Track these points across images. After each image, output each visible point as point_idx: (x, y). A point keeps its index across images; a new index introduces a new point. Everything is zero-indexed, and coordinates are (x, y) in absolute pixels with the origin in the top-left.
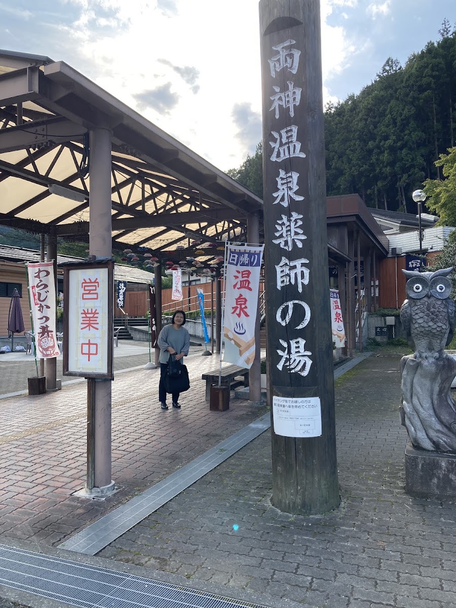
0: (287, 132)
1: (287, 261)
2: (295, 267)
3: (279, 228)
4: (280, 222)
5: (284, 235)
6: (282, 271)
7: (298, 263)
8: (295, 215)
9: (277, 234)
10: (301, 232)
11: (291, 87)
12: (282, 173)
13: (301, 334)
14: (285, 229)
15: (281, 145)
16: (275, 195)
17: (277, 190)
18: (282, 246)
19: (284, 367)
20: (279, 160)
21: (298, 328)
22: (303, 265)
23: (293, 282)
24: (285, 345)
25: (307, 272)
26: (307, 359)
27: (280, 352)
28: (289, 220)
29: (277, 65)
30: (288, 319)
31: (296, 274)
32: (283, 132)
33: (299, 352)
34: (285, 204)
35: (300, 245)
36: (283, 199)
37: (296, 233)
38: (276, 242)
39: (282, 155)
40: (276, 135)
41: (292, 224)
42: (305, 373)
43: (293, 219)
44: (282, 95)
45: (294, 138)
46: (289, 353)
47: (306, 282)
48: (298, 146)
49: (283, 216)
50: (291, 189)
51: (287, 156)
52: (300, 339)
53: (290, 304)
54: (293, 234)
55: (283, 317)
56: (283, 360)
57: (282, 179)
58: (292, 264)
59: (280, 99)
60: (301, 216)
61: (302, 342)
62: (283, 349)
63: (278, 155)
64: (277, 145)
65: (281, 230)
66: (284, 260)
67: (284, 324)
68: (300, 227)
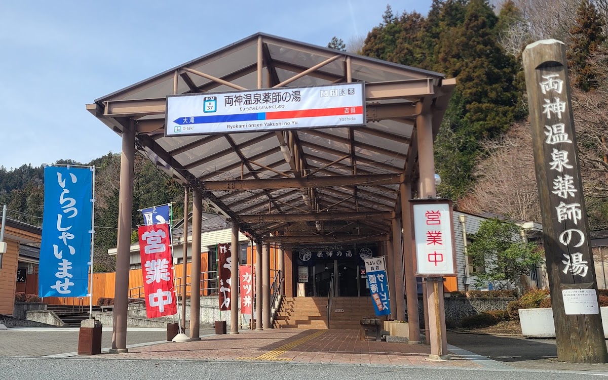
0: (557, 127)
1: (564, 204)
2: (570, 208)
3: (556, 184)
4: (557, 181)
5: (561, 188)
6: (561, 211)
7: (573, 206)
8: (567, 177)
9: (555, 188)
10: (573, 187)
11: (558, 100)
12: (556, 151)
13: (579, 250)
14: (561, 185)
15: (553, 134)
16: (551, 164)
17: (552, 161)
18: (560, 195)
19: (568, 271)
20: (553, 143)
21: (576, 246)
22: (576, 207)
23: (570, 218)
24: (568, 257)
25: (579, 212)
26: (584, 266)
27: (564, 262)
28: (563, 180)
29: (547, 87)
30: (568, 242)
31: (572, 213)
32: (554, 126)
33: (578, 261)
34: (560, 170)
35: (573, 195)
36: (557, 166)
37: (569, 188)
38: (555, 193)
39: (554, 140)
40: (549, 128)
41: (566, 182)
42: (584, 275)
43: (566, 179)
44: (551, 105)
45: (563, 131)
46: (571, 262)
47: (580, 217)
48: (566, 136)
49: (558, 177)
50: (563, 161)
51: (558, 141)
52: (578, 254)
53: (570, 232)
54: (567, 188)
55: (565, 238)
56: (567, 267)
57: (556, 154)
58: (569, 206)
59: (550, 107)
60: (572, 178)
61: (580, 256)
62: (567, 260)
63: (552, 140)
64: (551, 134)
65: (557, 185)
66: (562, 204)
67: (566, 244)
68: (572, 184)
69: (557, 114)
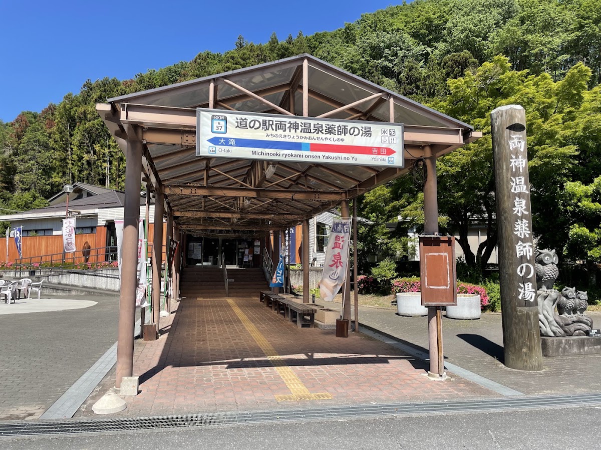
0: (519, 179)
1: (521, 243)
2: (525, 247)
3: (517, 226)
4: (517, 223)
5: (519, 230)
6: (519, 248)
7: (527, 244)
8: (524, 221)
9: (516, 229)
10: (528, 229)
11: (520, 157)
12: (517, 199)
13: (529, 280)
14: (519, 227)
15: (516, 184)
16: (514, 209)
17: (515, 207)
18: (519, 235)
19: (522, 297)
20: (516, 192)
21: (528, 277)
22: (530, 246)
23: (525, 254)
24: (522, 286)
25: (531, 250)
26: (532, 293)
27: (520, 290)
28: (522, 223)
29: (513, 145)
30: (523, 273)
31: (526, 250)
32: (517, 178)
33: (529, 290)
34: (520, 215)
35: (527, 236)
36: (518, 212)
37: (525, 230)
38: (516, 233)
39: (517, 190)
40: (514, 180)
41: (523, 225)
42: (532, 300)
43: (524, 222)
44: (516, 160)
45: (523, 183)
46: (525, 290)
47: (531, 254)
48: (525, 187)
49: (518, 220)
50: (522, 207)
51: (519, 191)
52: (528, 283)
53: (524, 265)
54: (524, 230)
55: (521, 271)
56: (521, 294)
57: (517, 202)
58: (524, 245)
59: (515, 162)
60: (527, 222)
61: (530, 285)
62: (522, 288)
63: (515, 190)
64: (514, 184)
65: (518, 227)
66: (520, 243)
67: (521, 275)
68: (527, 227)
69: (519, 167)
